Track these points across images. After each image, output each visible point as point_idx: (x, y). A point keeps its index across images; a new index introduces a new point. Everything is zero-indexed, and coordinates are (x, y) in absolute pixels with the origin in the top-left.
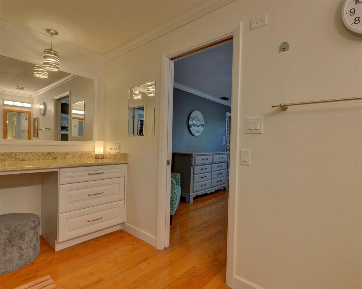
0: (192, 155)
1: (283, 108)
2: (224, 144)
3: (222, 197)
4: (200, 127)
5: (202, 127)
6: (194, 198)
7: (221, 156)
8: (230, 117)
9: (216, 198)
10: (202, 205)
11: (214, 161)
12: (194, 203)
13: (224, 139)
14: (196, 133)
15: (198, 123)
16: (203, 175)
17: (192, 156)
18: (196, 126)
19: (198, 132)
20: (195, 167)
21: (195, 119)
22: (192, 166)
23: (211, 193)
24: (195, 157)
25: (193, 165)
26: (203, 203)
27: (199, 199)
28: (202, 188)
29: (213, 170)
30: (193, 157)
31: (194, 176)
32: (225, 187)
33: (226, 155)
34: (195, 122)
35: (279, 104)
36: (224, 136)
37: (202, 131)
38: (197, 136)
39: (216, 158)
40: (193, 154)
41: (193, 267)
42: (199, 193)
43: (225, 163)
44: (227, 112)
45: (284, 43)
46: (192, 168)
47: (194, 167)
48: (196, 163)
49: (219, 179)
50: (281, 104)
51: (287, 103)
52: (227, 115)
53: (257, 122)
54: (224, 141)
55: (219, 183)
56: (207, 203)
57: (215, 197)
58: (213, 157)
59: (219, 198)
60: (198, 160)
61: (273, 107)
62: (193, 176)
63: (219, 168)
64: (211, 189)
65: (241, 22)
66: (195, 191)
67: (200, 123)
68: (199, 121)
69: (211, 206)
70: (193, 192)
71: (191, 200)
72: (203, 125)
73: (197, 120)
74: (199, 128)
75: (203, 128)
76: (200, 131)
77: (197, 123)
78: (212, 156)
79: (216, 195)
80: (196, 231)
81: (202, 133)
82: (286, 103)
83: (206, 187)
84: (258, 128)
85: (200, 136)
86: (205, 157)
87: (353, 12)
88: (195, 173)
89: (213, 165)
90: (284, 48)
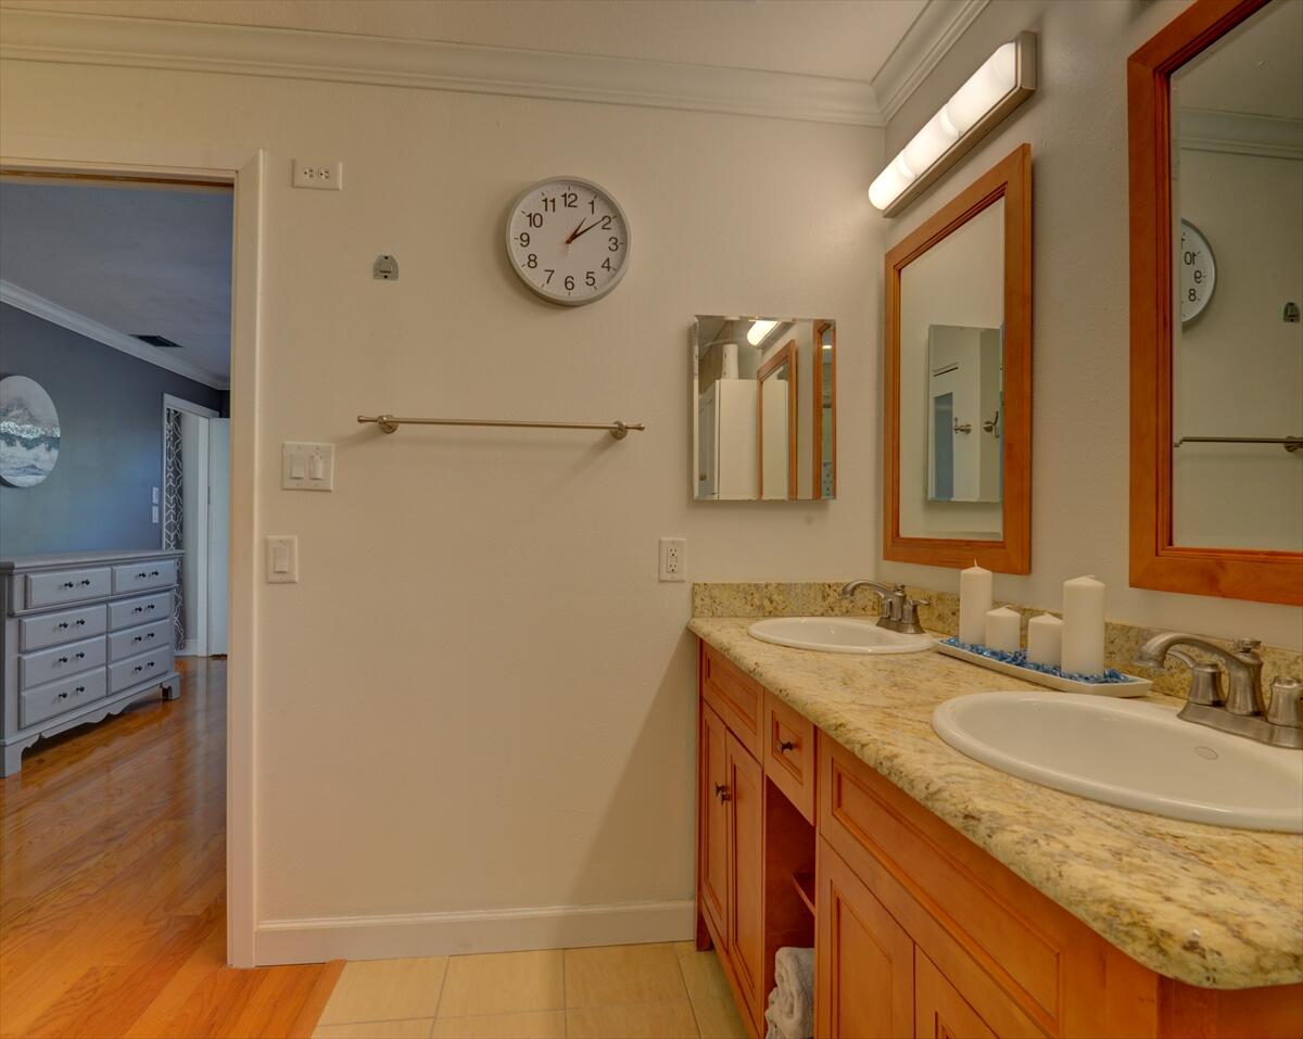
0: (13, 568)
1: (388, 426)
2: (156, 520)
3: (156, 725)
4: (41, 450)
5: (49, 449)
6: (27, 754)
7: (147, 567)
8: (176, 412)
9: (131, 733)
10: (69, 771)
11: (118, 590)
12: (26, 773)
13: (155, 501)
14: (17, 475)
15: (29, 431)
16: (68, 650)
17: (11, 576)
18: (18, 443)
19: (32, 469)
20: (26, 620)
21: (13, 414)
22: (12, 615)
23: (109, 718)
24: (26, 577)
25: (18, 608)
26: (71, 763)
27: (48, 755)
28: (66, 704)
29: (114, 626)
30: (18, 581)
31: (25, 657)
32: (170, 688)
33: (172, 562)
34: (12, 424)
35: (376, 416)
36: (155, 490)
37: (49, 467)
38: (23, 488)
39: (127, 576)
40: (16, 566)
41: (87, 976)
42: (50, 730)
43: (167, 594)
44: (165, 395)
45: (386, 258)
46: (10, 627)
47: (20, 621)
48: (34, 604)
49: (142, 659)
50: (381, 417)
51: (397, 415)
52: (166, 407)
53: (317, 457)
54: (155, 510)
55: (142, 675)
56: (91, 759)
57: (126, 732)
58: (113, 574)
59: (143, 731)
60: (45, 588)
61: (360, 421)
62: (19, 659)
63: (140, 617)
64: (109, 701)
65: (261, 151)
66: (28, 720)
67: (38, 432)
68: (33, 420)
69: (108, 770)
70: (20, 729)
71: (13, 764)
72: (53, 443)
73: (27, 418)
74: (33, 451)
75: (55, 453)
76: (38, 466)
77: (22, 431)
78: (109, 569)
79: (131, 724)
80: (69, 865)
81: (51, 475)
82: (395, 416)
83: (83, 698)
84: (320, 476)
85: (38, 486)
86: (75, 576)
87: (525, 240)
88: (29, 647)
89: (111, 605)
90: (386, 269)
